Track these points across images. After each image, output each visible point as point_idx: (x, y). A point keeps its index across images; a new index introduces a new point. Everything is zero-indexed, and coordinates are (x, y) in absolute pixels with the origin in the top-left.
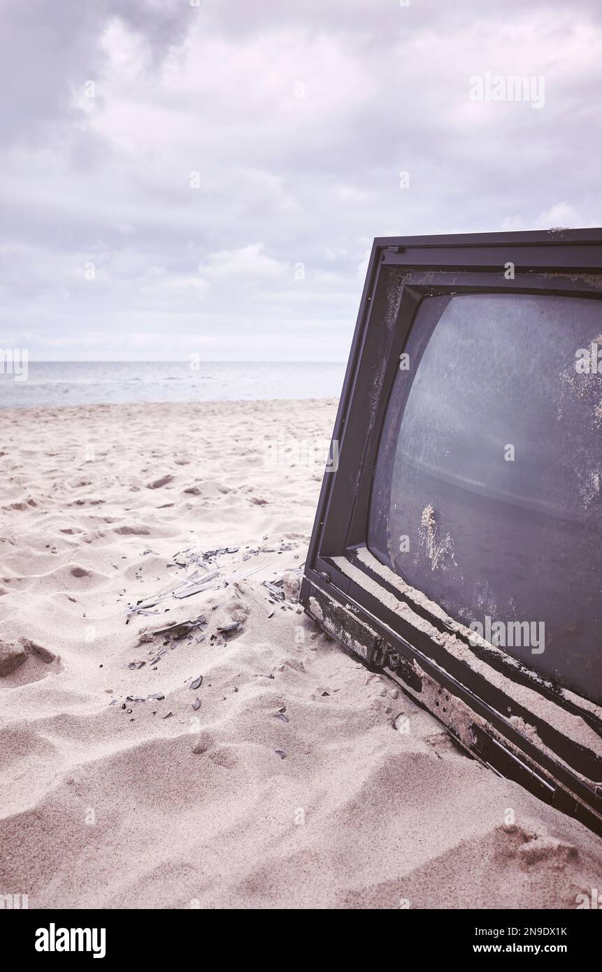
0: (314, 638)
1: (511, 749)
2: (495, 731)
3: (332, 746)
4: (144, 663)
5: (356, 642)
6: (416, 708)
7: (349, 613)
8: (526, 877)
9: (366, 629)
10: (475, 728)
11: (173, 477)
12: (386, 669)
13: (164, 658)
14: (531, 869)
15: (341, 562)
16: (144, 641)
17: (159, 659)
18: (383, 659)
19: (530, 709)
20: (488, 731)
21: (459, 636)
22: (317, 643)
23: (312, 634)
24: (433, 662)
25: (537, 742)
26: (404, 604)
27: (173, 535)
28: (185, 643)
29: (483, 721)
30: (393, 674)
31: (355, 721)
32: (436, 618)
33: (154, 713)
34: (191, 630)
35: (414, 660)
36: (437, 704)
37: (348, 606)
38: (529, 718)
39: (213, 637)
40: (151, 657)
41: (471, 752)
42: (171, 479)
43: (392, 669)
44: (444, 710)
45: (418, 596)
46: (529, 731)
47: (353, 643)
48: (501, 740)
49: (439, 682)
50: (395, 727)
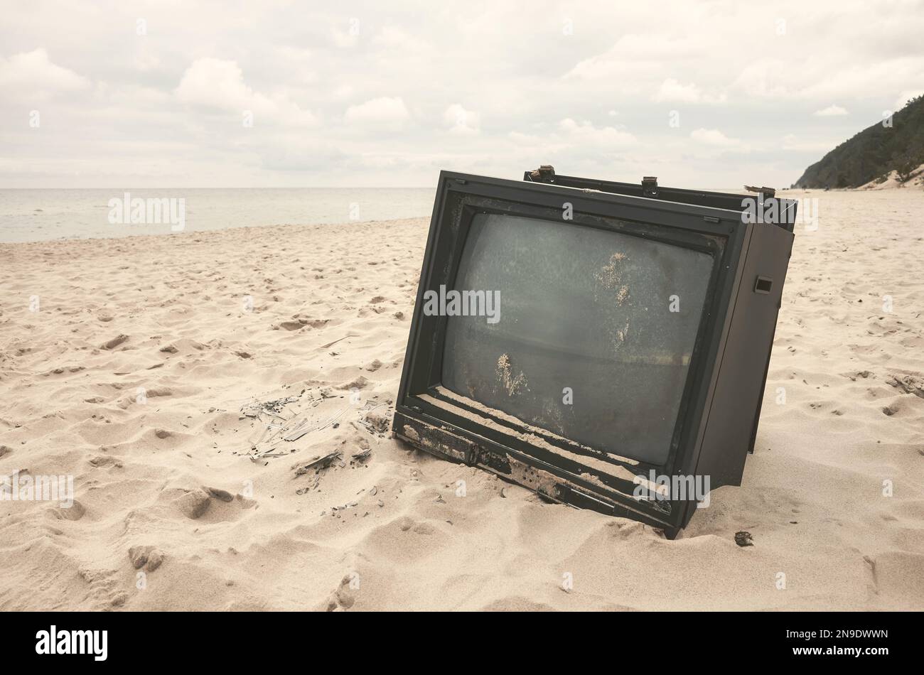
0: (409, 454)
1: (584, 492)
2: (572, 484)
3: (476, 513)
4: (308, 489)
5: (454, 450)
6: (509, 485)
7: (445, 431)
8: (626, 542)
9: (462, 441)
10: (558, 486)
11: (127, 336)
12: (480, 464)
13: (321, 482)
14: (628, 537)
15: (426, 397)
16: (300, 474)
17: (318, 484)
18: (476, 459)
19: (593, 467)
20: (568, 485)
21: (536, 434)
22: (413, 457)
23: (408, 452)
24: (521, 452)
25: (600, 484)
26: (489, 420)
27: (195, 393)
28: (331, 470)
29: (564, 480)
30: (485, 467)
31: (480, 497)
32: (517, 426)
33: (356, 515)
34: (332, 460)
35: (507, 454)
36: (525, 478)
37: (443, 427)
38: (593, 472)
39: (351, 463)
40: (312, 483)
41: (557, 501)
42: (125, 338)
43: (485, 464)
44: (531, 481)
45: (499, 414)
46: (594, 480)
47: (451, 452)
48: (577, 489)
49: (526, 463)
50: (504, 497)
